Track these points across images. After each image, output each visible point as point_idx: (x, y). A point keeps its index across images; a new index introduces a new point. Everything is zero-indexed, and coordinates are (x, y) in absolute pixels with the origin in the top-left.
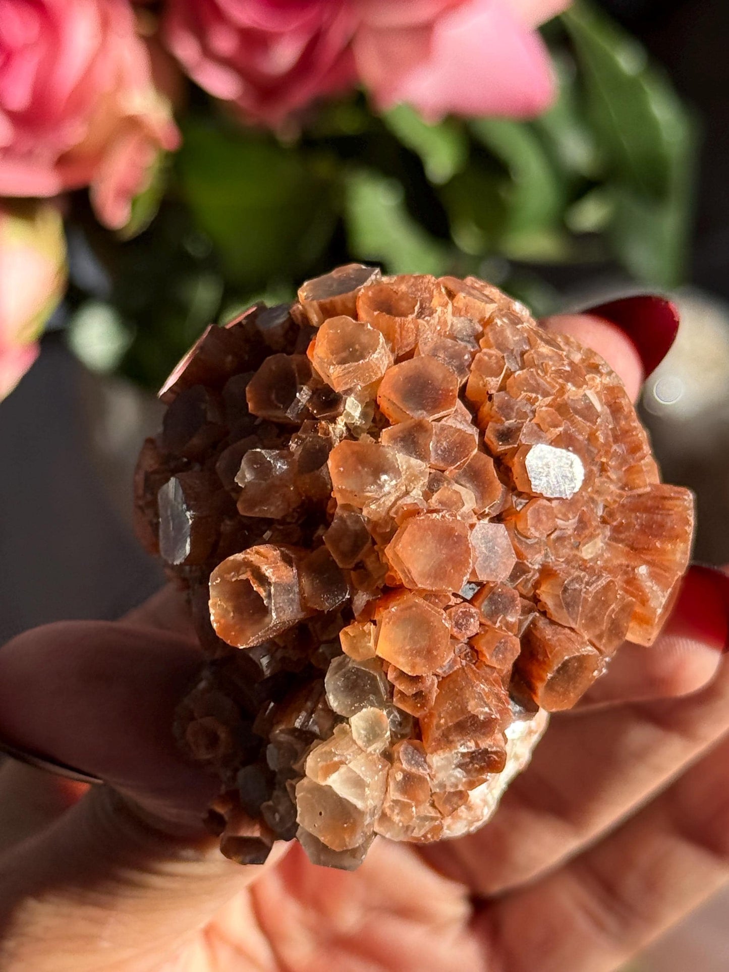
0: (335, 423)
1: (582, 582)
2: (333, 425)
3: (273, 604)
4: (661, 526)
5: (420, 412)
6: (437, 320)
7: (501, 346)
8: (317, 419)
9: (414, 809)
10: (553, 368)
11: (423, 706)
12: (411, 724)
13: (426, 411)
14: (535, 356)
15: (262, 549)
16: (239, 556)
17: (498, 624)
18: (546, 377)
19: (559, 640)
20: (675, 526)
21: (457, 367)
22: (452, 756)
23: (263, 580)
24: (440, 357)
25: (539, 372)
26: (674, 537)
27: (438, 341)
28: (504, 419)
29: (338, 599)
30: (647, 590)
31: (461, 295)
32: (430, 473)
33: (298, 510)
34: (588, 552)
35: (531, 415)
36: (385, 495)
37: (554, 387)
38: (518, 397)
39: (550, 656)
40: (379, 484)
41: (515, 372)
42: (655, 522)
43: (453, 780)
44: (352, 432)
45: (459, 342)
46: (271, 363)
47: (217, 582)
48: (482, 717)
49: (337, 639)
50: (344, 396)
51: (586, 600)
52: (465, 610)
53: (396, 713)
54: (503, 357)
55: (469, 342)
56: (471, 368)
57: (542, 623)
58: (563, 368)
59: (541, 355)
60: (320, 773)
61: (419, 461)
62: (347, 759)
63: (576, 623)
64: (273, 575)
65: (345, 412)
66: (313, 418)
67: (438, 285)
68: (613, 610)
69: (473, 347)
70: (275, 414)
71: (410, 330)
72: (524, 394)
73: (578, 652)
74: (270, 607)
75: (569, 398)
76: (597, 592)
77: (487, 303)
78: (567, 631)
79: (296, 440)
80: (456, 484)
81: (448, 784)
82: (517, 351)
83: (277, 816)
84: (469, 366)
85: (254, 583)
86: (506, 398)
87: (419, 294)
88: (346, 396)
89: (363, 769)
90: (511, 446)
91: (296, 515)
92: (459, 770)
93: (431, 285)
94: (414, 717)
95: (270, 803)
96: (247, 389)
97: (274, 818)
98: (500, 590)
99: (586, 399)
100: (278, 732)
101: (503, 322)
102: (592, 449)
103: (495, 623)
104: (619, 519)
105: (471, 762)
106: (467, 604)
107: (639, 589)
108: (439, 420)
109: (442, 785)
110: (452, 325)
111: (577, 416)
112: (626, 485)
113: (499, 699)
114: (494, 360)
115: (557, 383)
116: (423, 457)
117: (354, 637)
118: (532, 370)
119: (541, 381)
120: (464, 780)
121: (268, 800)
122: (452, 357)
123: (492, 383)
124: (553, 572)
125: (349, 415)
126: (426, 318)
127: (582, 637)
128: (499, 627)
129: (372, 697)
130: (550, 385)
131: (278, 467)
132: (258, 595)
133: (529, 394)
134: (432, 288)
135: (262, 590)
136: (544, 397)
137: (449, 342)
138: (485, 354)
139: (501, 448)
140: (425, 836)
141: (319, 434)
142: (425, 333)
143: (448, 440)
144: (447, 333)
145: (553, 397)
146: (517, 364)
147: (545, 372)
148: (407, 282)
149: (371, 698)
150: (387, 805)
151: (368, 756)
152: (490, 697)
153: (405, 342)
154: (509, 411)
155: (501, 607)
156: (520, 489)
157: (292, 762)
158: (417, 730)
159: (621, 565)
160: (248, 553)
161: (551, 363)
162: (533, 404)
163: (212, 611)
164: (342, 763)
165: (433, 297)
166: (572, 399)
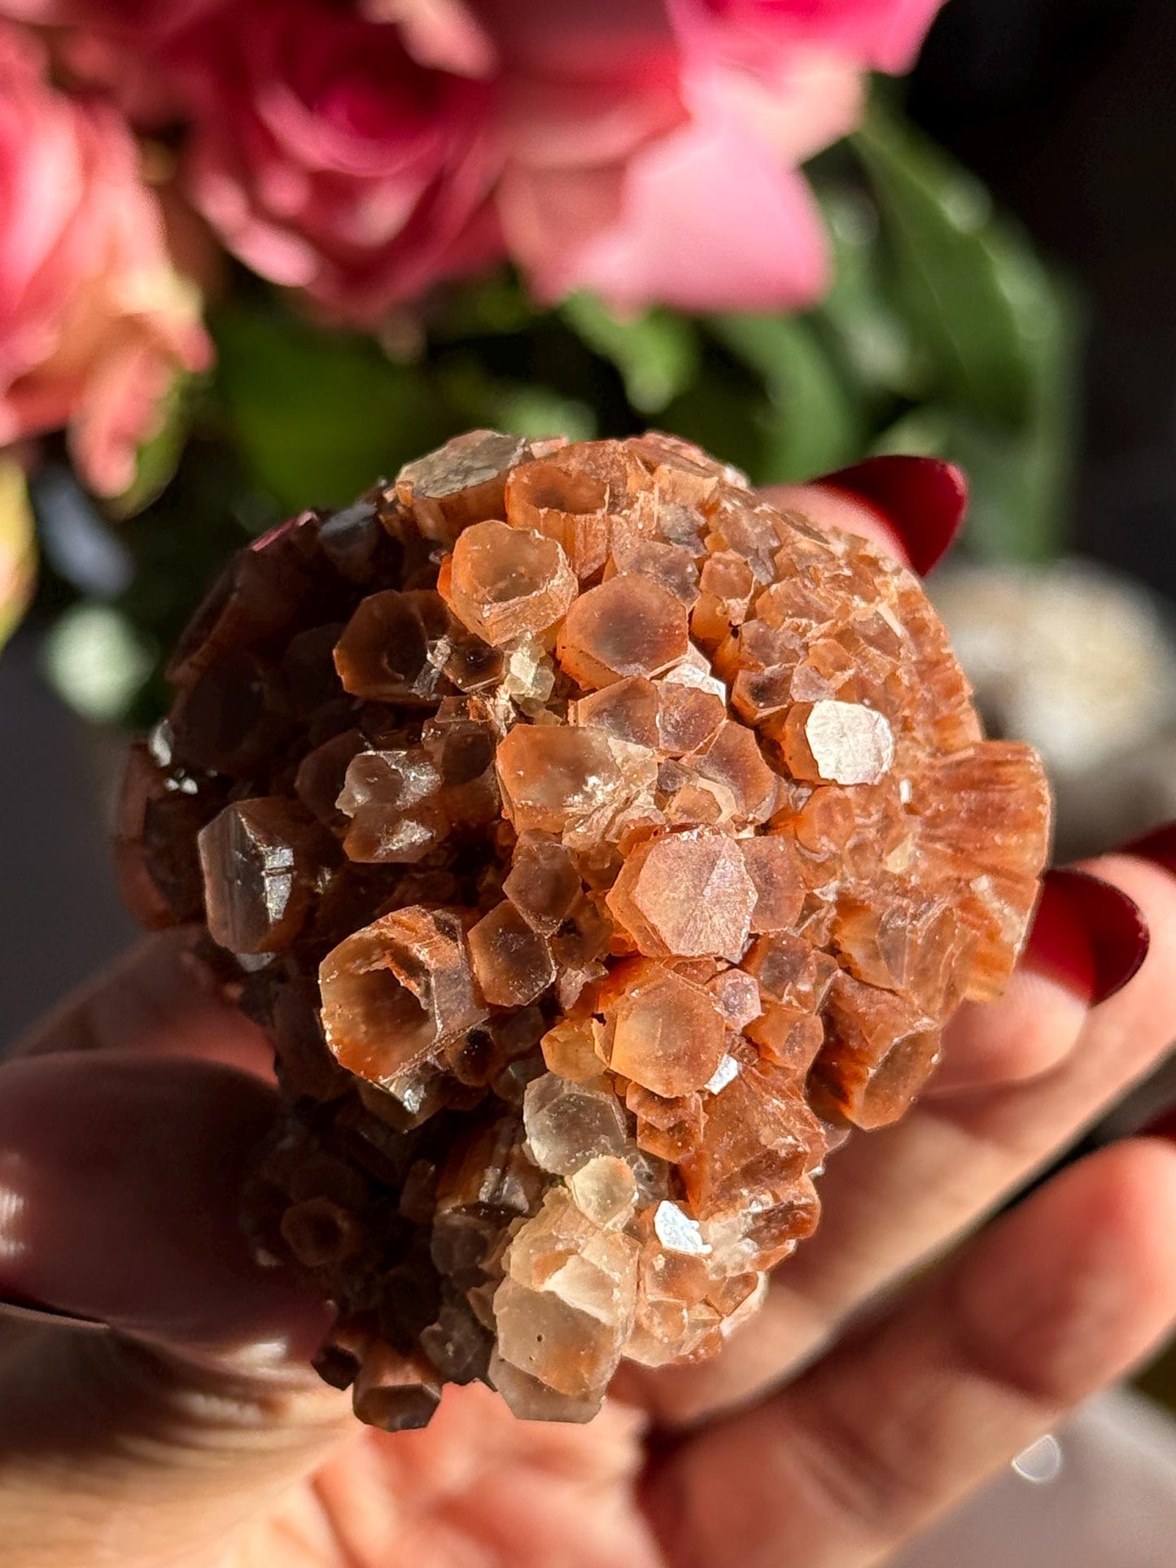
0: (495, 697)
1: (905, 915)
2: (492, 700)
3: (436, 1006)
4: (1001, 809)
5: (633, 666)
6: (638, 513)
7: (740, 546)
8: (465, 694)
9: (685, 1313)
10: (827, 574)
11: (686, 1145)
12: (667, 1176)
13: (641, 663)
14: (794, 557)
15: (403, 915)
16: (368, 933)
17: (786, 998)
18: (818, 589)
19: (878, 1013)
20: (1023, 808)
21: (678, 587)
22: (739, 1221)
23: (414, 968)
24: (648, 573)
25: (807, 582)
26: (1023, 825)
27: (643, 548)
28: (762, 664)
29: (538, 985)
30: (995, 916)
31: (664, 468)
32: (659, 764)
33: (447, 845)
34: (896, 863)
35: (802, 653)
36: (597, 809)
37: (832, 605)
38: (780, 627)
39: (869, 1040)
40: (586, 793)
41: (769, 585)
42: (991, 804)
43: (738, 1258)
44: (522, 710)
45: (674, 544)
46: (371, 607)
47: (332, 977)
48: (783, 1153)
49: (537, 1050)
50: (507, 652)
51: (913, 943)
52: (735, 981)
53: (642, 1160)
54: (746, 563)
55: (689, 543)
56: (700, 587)
57: (849, 987)
58: (840, 572)
59: (802, 555)
60: (534, 1272)
61: (641, 748)
62: (578, 1246)
63: (901, 983)
64: (431, 959)
65: (509, 677)
66: (456, 691)
67: (630, 455)
68: (952, 955)
69: (697, 552)
70: (395, 691)
71: (599, 534)
72: (788, 621)
73: (912, 1028)
74: (431, 1010)
75: (855, 619)
76: (930, 930)
77: (705, 477)
78: (889, 996)
79: (432, 731)
80: (701, 779)
81: (729, 1265)
82: (763, 551)
83: (450, 1348)
84: (697, 583)
85: (400, 975)
86: (761, 630)
87: (604, 473)
88: (510, 652)
89: (605, 1258)
90: (777, 708)
91: (444, 853)
92: (748, 1240)
93: (619, 458)
94: (670, 1163)
95: (436, 1327)
96: (335, 652)
97: (446, 1352)
98: (784, 942)
99: (878, 619)
100: (447, 1211)
101: (734, 505)
102: (892, 698)
103: (781, 997)
104: (934, 805)
105: (767, 1227)
106: (737, 970)
107: (983, 915)
108: (661, 676)
109: (721, 1269)
110: (659, 519)
111: (872, 649)
112: (938, 749)
113: (804, 1120)
114: (733, 570)
115: (837, 597)
116: (646, 739)
117: (566, 1043)
118: (794, 580)
119: (813, 597)
120: (755, 1255)
121: (432, 1323)
122: (668, 571)
123: (737, 608)
124: (858, 904)
125: (515, 681)
126: (625, 512)
127: (911, 1004)
128: (787, 1002)
129: (604, 1139)
130: (826, 603)
131: (412, 779)
132: (408, 993)
133: (796, 620)
134: (622, 463)
135: (413, 984)
136: (820, 623)
137: (660, 547)
138: (719, 561)
139: (764, 712)
140: (694, 1353)
141: (471, 718)
142: (621, 537)
143: (680, 708)
144: (654, 532)
145: (832, 621)
146: (769, 573)
147: (816, 581)
148: (580, 455)
149: (603, 1141)
150: (643, 1310)
151: (605, 1236)
152: (792, 1118)
153: (592, 554)
154: (768, 650)
155: (788, 968)
156: (797, 775)
157: (479, 1258)
158: (678, 1185)
159: (948, 879)
160: (383, 926)
161: (820, 566)
162: (803, 635)
163: (327, 1025)
164: (570, 1252)
165: (627, 477)
166: (861, 622)
